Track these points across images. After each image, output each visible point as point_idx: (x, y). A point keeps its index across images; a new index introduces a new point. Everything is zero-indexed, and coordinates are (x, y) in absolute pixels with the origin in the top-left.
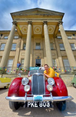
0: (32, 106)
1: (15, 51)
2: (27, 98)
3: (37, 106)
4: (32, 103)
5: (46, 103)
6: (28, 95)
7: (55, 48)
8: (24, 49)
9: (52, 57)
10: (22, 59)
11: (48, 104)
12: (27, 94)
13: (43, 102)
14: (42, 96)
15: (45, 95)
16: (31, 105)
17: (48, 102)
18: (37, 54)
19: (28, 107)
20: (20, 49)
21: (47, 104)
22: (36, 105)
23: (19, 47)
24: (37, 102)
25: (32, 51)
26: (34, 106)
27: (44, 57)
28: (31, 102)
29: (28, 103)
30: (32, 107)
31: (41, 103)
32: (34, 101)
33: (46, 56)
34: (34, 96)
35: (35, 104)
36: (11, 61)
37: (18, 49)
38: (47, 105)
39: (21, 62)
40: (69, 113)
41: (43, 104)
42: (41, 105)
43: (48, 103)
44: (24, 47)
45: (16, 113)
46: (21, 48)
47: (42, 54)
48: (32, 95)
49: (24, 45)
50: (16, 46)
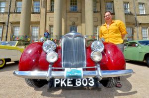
0: (63, 84)
1: (39, 13)
2: (53, 72)
3: (72, 85)
4: (62, 80)
5: (88, 80)
6: (54, 68)
7: (99, 10)
8: (52, 11)
9: (93, 24)
10: (51, 26)
11: (91, 82)
12: (53, 66)
13: (82, 79)
14: (81, 69)
15: (85, 67)
16: (60, 83)
17: (91, 78)
18: (72, 19)
19: (55, 86)
20: (46, 11)
21: (89, 82)
22: (69, 84)
23: (44, 7)
24: (72, 79)
25: (65, 14)
26: (65, 85)
27: (81, 23)
28: (60, 79)
29: (55, 80)
30: (62, 86)
31: (79, 80)
32: (65, 78)
33: (84, 22)
34: (66, 69)
35: (68, 82)
36: (36, 29)
37: (43, 11)
38: (89, 84)
39: (50, 30)
40: (119, 91)
41: (81, 82)
42: (79, 84)
43: (91, 80)
44: (52, 7)
45: (39, 92)
46: (48, 9)
47: (79, 19)
48: (63, 68)
49: (51, 4)
50: (39, 5)
